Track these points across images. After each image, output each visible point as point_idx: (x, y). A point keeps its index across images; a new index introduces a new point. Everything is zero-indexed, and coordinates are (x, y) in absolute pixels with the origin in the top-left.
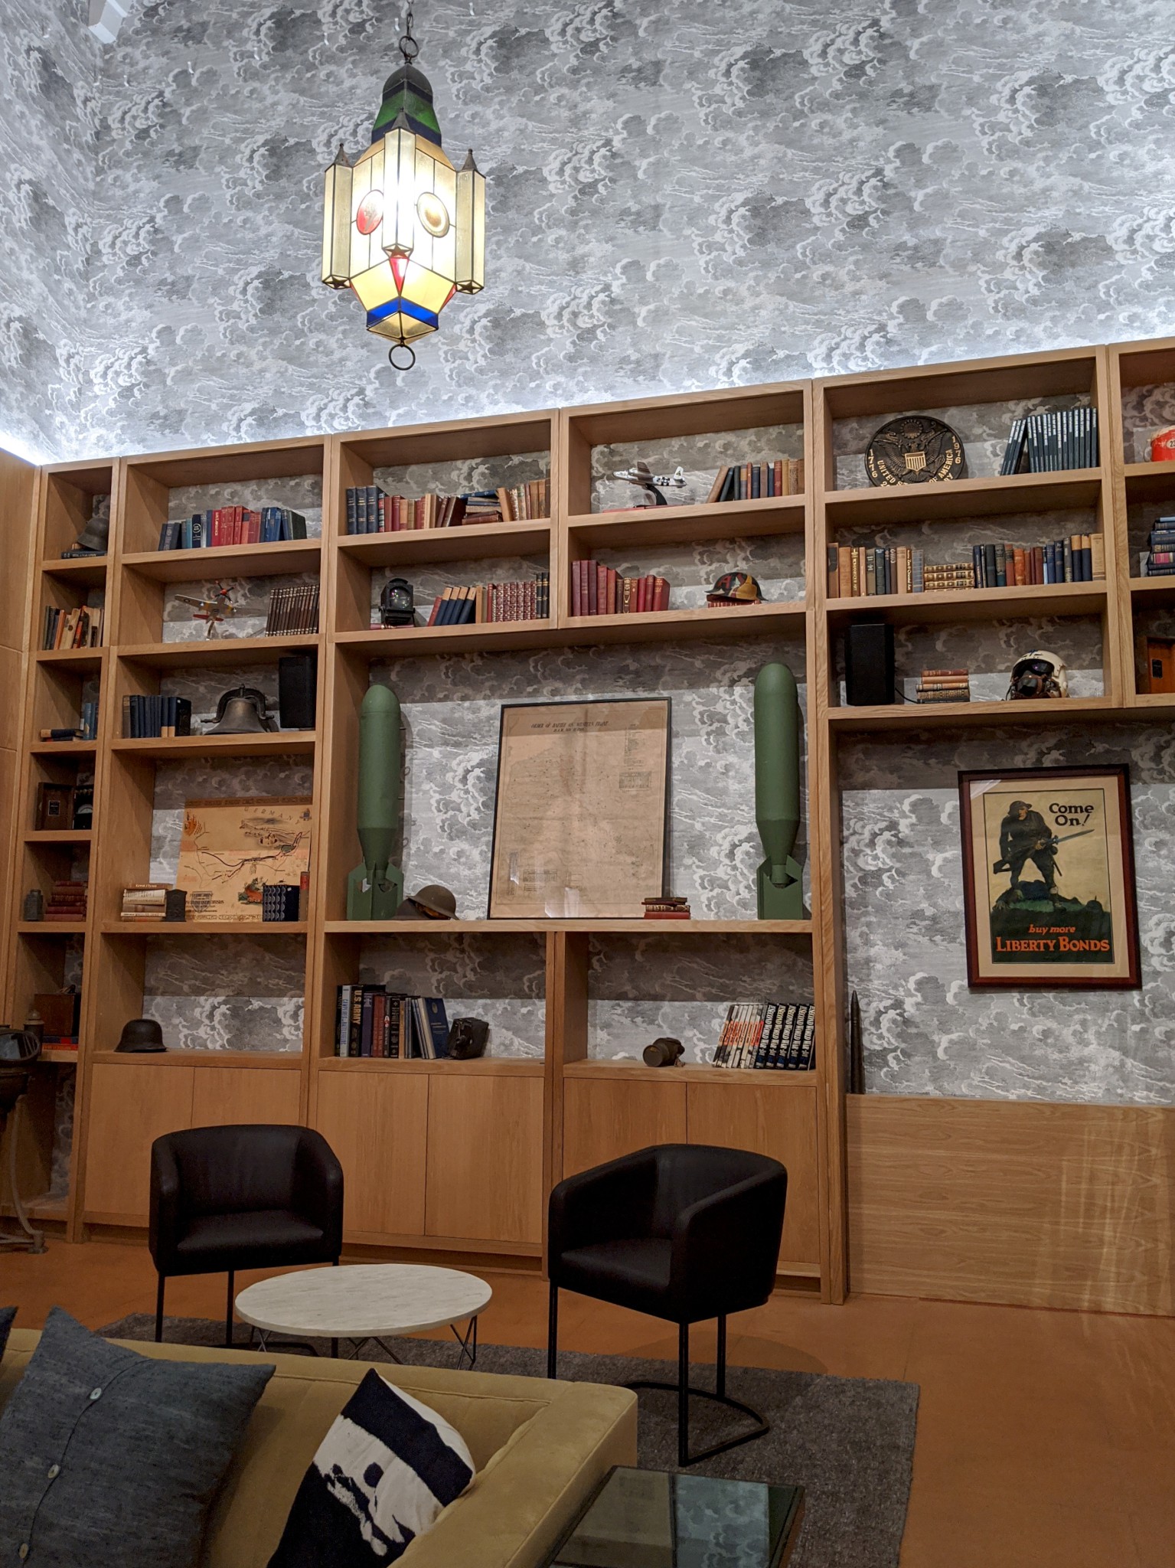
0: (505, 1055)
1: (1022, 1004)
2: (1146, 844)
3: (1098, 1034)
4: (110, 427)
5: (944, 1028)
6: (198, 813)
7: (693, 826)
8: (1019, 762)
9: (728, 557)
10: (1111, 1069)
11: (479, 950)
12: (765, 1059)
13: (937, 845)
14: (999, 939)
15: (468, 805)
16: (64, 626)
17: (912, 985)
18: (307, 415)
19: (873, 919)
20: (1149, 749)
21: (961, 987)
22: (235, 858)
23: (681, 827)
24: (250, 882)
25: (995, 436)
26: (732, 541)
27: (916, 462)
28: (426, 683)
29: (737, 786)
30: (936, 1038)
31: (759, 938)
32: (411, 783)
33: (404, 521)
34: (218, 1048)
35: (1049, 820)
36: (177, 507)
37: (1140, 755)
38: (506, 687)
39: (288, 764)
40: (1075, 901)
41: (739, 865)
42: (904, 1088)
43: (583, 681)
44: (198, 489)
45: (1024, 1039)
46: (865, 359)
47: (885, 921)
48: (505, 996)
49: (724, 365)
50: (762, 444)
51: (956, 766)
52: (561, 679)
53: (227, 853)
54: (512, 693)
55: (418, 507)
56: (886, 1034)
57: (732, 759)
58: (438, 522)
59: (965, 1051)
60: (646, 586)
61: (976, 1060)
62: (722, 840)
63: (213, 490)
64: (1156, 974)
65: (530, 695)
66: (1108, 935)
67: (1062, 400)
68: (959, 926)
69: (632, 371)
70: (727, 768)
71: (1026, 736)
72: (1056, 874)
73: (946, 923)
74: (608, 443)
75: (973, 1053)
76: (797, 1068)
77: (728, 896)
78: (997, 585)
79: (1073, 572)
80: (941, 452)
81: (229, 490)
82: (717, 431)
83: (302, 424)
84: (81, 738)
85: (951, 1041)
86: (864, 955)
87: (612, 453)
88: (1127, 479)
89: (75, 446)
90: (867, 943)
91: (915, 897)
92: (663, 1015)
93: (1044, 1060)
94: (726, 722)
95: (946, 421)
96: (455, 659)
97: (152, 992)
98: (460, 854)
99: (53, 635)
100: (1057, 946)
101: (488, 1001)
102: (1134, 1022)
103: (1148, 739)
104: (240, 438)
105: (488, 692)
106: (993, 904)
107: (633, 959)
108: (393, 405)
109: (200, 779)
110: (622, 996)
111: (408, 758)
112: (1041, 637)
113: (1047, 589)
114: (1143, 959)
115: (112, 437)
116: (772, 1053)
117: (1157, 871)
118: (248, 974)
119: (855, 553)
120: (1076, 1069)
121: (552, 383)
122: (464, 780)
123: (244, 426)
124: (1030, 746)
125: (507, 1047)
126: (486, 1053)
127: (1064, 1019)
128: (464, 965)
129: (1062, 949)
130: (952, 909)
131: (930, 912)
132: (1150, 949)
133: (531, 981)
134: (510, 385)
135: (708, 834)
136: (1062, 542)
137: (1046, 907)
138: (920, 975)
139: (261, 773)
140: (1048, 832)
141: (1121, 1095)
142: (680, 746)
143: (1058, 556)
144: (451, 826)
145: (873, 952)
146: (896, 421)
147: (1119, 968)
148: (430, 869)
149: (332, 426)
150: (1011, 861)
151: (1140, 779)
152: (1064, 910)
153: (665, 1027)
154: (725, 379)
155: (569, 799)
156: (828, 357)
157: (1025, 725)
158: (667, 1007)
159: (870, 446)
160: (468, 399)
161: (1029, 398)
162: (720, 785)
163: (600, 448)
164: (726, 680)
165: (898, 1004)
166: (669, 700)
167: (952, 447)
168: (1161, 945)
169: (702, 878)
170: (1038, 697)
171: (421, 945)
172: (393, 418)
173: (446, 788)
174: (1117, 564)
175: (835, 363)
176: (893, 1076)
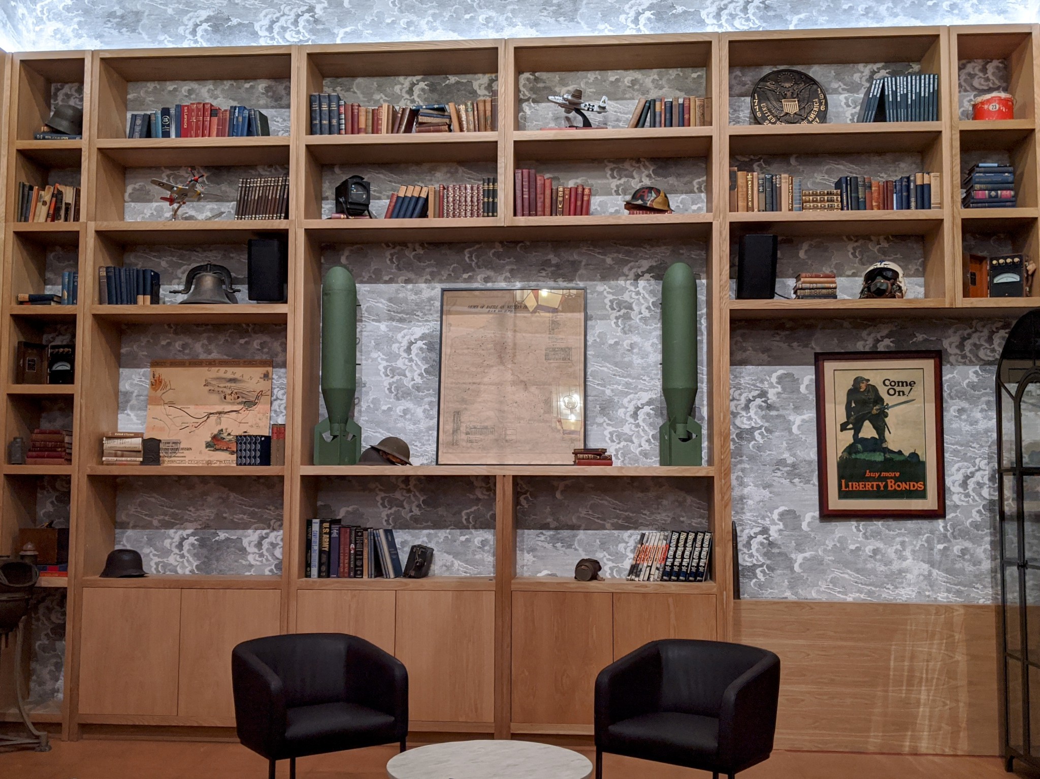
0: (447, 574)
1: (859, 530)
2: (952, 410)
3: (913, 552)
4: (66, 21)
5: (799, 548)
6: (164, 372)
7: (604, 392)
8: (860, 346)
9: (634, 174)
10: (922, 578)
11: (422, 490)
12: (669, 574)
13: (797, 409)
14: (843, 481)
15: (412, 371)
16: (37, 201)
17: (775, 516)
18: (260, 26)
19: (747, 466)
20: (955, 339)
21: (813, 517)
22: (202, 411)
23: (594, 393)
24: (216, 432)
25: (848, 91)
26: (638, 161)
27: (791, 107)
28: (373, 266)
29: (640, 361)
30: (793, 556)
31: (657, 480)
32: (361, 351)
33: (362, 125)
34: (187, 572)
35: (883, 392)
36: (135, 100)
37: (949, 343)
38: (445, 274)
39: (247, 331)
40: (900, 453)
41: (641, 423)
42: (768, 594)
43: (511, 271)
44: (156, 84)
45: (859, 556)
46: (748, 20)
47: (755, 468)
48: (445, 527)
49: (632, 14)
50: (663, 82)
51: (812, 348)
52: (492, 268)
53: (192, 407)
54: (449, 279)
55: (375, 115)
56: (755, 553)
57: (636, 338)
58: (394, 129)
59: (815, 566)
60: (576, 194)
61: (824, 572)
62: (628, 403)
63: (170, 86)
64: (957, 507)
65: (466, 281)
66: (922, 478)
67: (899, 66)
68: (812, 471)
69: (554, 12)
70: (632, 346)
71: (865, 327)
72: (887, 432)
73: (803, 469)
74: (533, 72)
75: (822, 567)
76: (695, 581)
77: (632, 447)
78: (859, 209)
79: (916, 202)
80: (810, 100)
81: (187, 88)
82: (626, 69)
83: (255, 34)
84: (59, 303)
85: (805, 558)
86: (739, 494)
87: (537, 80)
88: (962, 132)
89: (33, 36)
90: (742, 484)
91: (780, 449)
92: (579, 541)
93: (873, 572)
94: (632, 309)
95: (811, 75)
96: (398, 248)
97: (124, 526)
98: (406, 411)
99: (28, 209)
100: (886, 486)
101: (432, 531)
102: (939, 543)
103: (955, 332)
104: (196, 42)
105: (429, 277)
106: (840, 454)
107: (554, 497)
108: (341, 24)
109: (164, 343)
110: (546, 527)
111: (358, 330)
112: (879, 251)
113: (896, 214)
114: (947, 496)
115: (69, 31)
116: (676, 569)
117: (959, 431)
118: (215, 511)
119: (749, 177)
120: (896, 577)
121: (484, 16)
122: (408, 350)
123: (200, 31)
124: (869, 334)
125: (448, 568)
126: (430, 574)
127: (889, 541)
128: (410, 503)
129: (890, 488)
130: (808, 458)
131: (790, 460)
132: (952, 489)
133: (468, 515)
134: (447, 15)
135: (616, 399)
136: (908, 178)
137: (879, 457)
138: (782, 509)
139: (222, 339)
140: (882, 400)
141: (929, 596)
142: (593, 327)
143: (904, 188)
144: (397, 389)
145: (746, 491)
146: (773, 72)
147: (930, 503)
148: (379, 424)
149: (284, 38)
150: (854, 421)
151: (949, 362)
152: (891, 459)
153: (580, 550)
154: (633, 26)
155: (502, 368)
156: (718, 16)
157: (865, 319)
158: (581, 534)
159: (754, 92)
160: (409, 24)
161: (875, 62)
162: (626, 359)
163: (527, 75)
164: (632, 275)
165: (765, 531)
166: (584, 289)
167: (818, 97)
168: (960, 485)
169: (611, 433)
170: (887, 297)
171: (372, 485)
172: (341, 35)
173: (392, 357)
174: (952, 197)
175: (723, 21)
176: (760, 586)
